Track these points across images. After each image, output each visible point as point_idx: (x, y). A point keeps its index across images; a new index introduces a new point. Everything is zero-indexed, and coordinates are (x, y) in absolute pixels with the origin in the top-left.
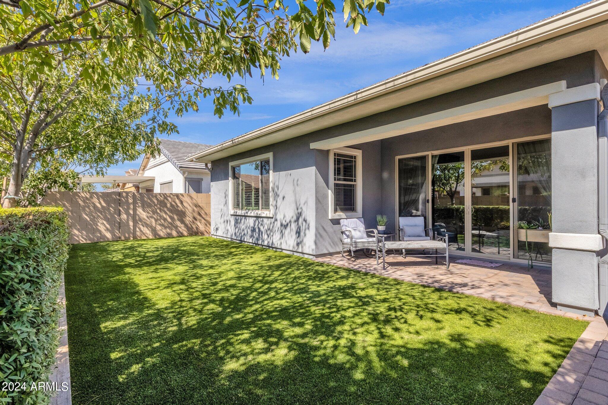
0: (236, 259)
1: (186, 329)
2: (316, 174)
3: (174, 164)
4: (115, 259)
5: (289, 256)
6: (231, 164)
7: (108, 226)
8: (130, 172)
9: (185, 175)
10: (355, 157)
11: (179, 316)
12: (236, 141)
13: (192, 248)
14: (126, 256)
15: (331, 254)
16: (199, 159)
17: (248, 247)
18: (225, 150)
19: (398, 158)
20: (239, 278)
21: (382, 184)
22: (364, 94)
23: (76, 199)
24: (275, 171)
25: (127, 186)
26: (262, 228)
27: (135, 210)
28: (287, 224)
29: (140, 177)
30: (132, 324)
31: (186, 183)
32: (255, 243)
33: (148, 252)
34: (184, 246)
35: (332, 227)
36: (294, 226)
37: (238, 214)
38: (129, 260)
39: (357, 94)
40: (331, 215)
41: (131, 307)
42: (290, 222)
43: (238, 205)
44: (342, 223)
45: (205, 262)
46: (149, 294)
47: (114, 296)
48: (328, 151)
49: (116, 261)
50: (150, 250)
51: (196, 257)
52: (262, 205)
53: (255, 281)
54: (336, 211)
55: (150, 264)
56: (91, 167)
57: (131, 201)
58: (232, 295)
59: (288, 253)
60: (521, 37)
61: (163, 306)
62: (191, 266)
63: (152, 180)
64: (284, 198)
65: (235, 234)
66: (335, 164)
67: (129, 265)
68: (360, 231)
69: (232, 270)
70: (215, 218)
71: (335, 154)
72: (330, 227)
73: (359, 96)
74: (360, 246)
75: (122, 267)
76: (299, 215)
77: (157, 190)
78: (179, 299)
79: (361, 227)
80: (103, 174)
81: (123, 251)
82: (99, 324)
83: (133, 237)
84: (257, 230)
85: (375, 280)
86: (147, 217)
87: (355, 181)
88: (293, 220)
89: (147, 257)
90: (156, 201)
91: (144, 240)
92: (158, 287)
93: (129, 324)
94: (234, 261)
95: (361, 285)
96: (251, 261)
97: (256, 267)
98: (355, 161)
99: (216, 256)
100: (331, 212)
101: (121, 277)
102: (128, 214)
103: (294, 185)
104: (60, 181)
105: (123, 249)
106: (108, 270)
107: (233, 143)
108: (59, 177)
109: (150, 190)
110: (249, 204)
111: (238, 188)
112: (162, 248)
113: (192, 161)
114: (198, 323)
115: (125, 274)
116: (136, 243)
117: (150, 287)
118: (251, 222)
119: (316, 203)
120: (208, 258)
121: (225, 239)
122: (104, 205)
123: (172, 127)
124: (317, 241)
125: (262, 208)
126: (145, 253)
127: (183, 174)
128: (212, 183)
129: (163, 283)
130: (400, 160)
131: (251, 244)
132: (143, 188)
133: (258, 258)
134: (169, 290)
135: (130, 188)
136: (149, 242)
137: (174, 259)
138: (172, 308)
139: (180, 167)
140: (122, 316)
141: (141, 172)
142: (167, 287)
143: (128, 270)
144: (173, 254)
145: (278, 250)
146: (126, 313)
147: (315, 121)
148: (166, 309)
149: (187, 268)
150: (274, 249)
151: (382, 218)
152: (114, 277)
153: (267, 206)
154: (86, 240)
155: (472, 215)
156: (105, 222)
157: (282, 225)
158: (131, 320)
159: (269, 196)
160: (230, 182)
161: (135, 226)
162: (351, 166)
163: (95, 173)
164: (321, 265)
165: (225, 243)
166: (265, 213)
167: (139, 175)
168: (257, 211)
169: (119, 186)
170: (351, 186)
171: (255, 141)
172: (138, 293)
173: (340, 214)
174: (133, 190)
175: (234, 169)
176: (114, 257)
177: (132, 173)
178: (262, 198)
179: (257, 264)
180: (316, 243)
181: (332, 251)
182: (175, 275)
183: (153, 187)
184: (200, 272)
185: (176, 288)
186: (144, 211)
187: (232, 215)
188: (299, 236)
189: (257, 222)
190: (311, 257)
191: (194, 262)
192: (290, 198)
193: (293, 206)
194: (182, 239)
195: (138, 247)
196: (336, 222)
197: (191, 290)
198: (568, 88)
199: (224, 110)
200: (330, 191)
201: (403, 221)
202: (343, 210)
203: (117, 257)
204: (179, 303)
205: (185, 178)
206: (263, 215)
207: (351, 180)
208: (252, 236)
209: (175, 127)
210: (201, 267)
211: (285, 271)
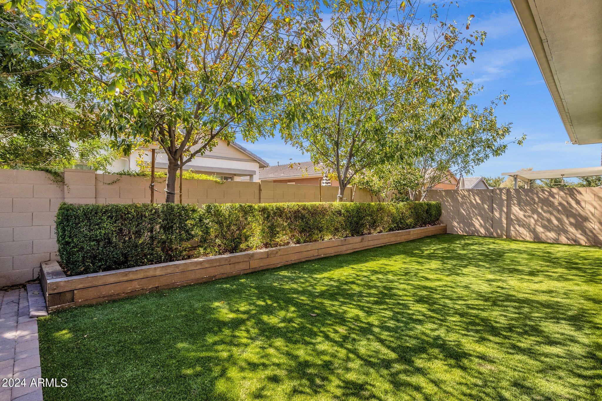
7: (482, 221)
23: (456, 196)
27: (509, 207)
34: (523, 252)
45: (470, 269)
51: (484, 264)
57: (504, 197)
83: (506, 236)
86: (524, 216)
90: (537, 199)
91: (520, 241)
102: (501, 211)
116: (491, 242)
120: (491, 268)
122: (479, 202)
136: (508, 243)
154: (463, 232)
156: (479, 218)
161: (509, 225)
186: (521, 210)
191: (464, 266)
194: (577, 249)
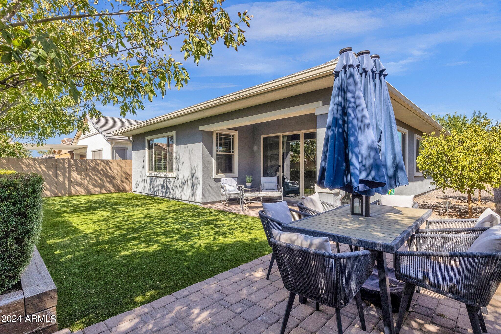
0: (147, 207)
1: (102, 241)
2: (203, 148)
3: (104, 136)
4: (53, 209)
5: (186, 205)
6: (147, 138)
7: (47, 185)
8: (66, 140)
9: (113, 145)
10: (233, 136)
11: (98, 237)
12: (149, 122)
13: (116, 200)
14: (62, 207)
15: (215, 202)
16: (122, 134)
17: (159, 199)
18: (142, 128)
19: (263, 136)
20: (144, 218)
21: (253, 154)
22: (225, 99)
23: (20, 164)
24: (177, 144)
25: (63, 152)
26: (169, 185)
27: (70, 172)
28: (185, 182)
29: (74, 145)
30: (67, 240)
31: (113, 151)
32: (164, 197)
33: (80, 204)
34: (110, 199)
35: (215, 184)
36: (190, 182)
37: (152, 175)
38: (64, 209)
39: (221, 99)
40: (214, 175)
41: (67, 233)
42: (187, 180)
43: (152, 168)
44: (222, 182)
45: (124, 209)
46: (79, 227)
47: (55, 228)
48: (212, 132)
49: (55, 210)
50: (82, 202)
51: (117, 206)
52: (169, 169)
53: (155, 218)
54: (218, 172)
55: (82, 211)
56: (33, 139)
57: (66, 166)
58: (136, 226)
59: (186, 202)
60: (294, 79)
61: (89, 232)
62: (113, 211)
63: (85, 148)
64: (183, 163)
65: (150, 190)
66: (217, 140)
67: (65, 212)
68: (234, 187)
69: (142, 213)
70: (136, 178)
71: (217, 134)
72: (214, 185)
73: (222, 100)
74: (232, 196)
75: (60, 213)
76: (193, 175)
77: (89, 156)
78: (100, 228)
79: (235, 183)
80: (42, 145)
81: (60, 204)
82: (46, 241)
83: (68, 194)
84: (166, 187)
85: (234, 216)
86: (81, 179)
87: (233, 152)
88: (189, 179)
89: (79, 207)
90: (88, 167)
91: (78, 196)
92: (86, 223)
93: (65, 241)
94: (145, 208)
95: (223, 219)
96: (157, 207)
97: (159, 211)
98: (233, 139)
99: (133, 205)
100: (214, 173)
101: (59, 219)
102: (64, 176)
103: (190, 153)
104: (9, 151)
105: (60, 202)
106: (49, 215)
107: (147, 124)
108: (8, 148)
109: (83, 156)
110: (159, 168)
111: (152, 156)
112: (91, 201)
113: (117, 135)
114: (109, 239)
115: (62, 217)
116: (70, 198)
117: (80, 223)
118: (161, 181)
119: (203, 168)
120: (126, 207)
121: (143, 194)
122: (45, 169)
123: (99, 113)
124: (204, 193)
125: (169, 171)
126: (78, 204)
127: (111, 144)
128: (133, 152)
129: (90, 221)
130: (265, 139)
131: (161, 197)
132: (77, 155)
133: (164, 206)
134: (94, 224)
135: (65, 155)
136: (82, 197)
137: (100, 208)
138: (94, 233)
139: (108, 139)
140: (60, 237)
141: (75, 141)
142: (93, 223)
143: (63, 215)
144: (99, 204)
145: (179, 201)
146: (63, 236)
147: (199, 113)
148: (90, 233)
149: (109, 213)
150: (177, 200)
151: (249, 177)
152: (54, 219)
153: (171, 169)
155: (305, 175)
157: (182, 183)
158: (67, 239)
159: (173, 162)
160: (147, 152)
161: (69, 185)
162: (230, 142)
163: (36, 144)
164: (204, 209)
165: (142, 197)
166: (170, 175)
167: (74, 144)
168: (165, 173)
169: (55, 152)
170: (229, 155)
171: (162, 123)
172: (72, 226)
173: (221, 175)
174: (68, 156)
175: (149, 142)
176: (52, 207)
177: (67, 142)
178: (169, 163)
179: (161, 210)
180: (203, 195)
181: (215, 200)
182: (100, 217)
183: (86, 154)
184: (119, 215)
185: (99, 223)
186: (78, 174)
187: (147, 176)
188: (193, 189)
189: (165, 181)
190: (200, 204)
191: (116, 209)
192: (187, 164)
193: (189, 169)
194: (110, 195)
195: (72, 200)
196: (218, 180)
197: (109, 224)
198: (323, 105)
199: (127, 113)
200: (213, 159)
201: (264, 179)
202: (223, 172)
203: (55, 207)
204: (99, 231)
205: (113, 147)
206: (170, 176)
207: (230, 152)
208: (162, 191)
209: (101, 113)
210: (120, 212)
211: (178, 213)
